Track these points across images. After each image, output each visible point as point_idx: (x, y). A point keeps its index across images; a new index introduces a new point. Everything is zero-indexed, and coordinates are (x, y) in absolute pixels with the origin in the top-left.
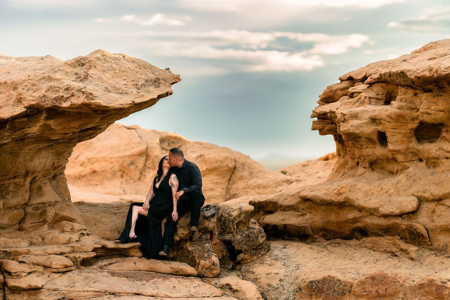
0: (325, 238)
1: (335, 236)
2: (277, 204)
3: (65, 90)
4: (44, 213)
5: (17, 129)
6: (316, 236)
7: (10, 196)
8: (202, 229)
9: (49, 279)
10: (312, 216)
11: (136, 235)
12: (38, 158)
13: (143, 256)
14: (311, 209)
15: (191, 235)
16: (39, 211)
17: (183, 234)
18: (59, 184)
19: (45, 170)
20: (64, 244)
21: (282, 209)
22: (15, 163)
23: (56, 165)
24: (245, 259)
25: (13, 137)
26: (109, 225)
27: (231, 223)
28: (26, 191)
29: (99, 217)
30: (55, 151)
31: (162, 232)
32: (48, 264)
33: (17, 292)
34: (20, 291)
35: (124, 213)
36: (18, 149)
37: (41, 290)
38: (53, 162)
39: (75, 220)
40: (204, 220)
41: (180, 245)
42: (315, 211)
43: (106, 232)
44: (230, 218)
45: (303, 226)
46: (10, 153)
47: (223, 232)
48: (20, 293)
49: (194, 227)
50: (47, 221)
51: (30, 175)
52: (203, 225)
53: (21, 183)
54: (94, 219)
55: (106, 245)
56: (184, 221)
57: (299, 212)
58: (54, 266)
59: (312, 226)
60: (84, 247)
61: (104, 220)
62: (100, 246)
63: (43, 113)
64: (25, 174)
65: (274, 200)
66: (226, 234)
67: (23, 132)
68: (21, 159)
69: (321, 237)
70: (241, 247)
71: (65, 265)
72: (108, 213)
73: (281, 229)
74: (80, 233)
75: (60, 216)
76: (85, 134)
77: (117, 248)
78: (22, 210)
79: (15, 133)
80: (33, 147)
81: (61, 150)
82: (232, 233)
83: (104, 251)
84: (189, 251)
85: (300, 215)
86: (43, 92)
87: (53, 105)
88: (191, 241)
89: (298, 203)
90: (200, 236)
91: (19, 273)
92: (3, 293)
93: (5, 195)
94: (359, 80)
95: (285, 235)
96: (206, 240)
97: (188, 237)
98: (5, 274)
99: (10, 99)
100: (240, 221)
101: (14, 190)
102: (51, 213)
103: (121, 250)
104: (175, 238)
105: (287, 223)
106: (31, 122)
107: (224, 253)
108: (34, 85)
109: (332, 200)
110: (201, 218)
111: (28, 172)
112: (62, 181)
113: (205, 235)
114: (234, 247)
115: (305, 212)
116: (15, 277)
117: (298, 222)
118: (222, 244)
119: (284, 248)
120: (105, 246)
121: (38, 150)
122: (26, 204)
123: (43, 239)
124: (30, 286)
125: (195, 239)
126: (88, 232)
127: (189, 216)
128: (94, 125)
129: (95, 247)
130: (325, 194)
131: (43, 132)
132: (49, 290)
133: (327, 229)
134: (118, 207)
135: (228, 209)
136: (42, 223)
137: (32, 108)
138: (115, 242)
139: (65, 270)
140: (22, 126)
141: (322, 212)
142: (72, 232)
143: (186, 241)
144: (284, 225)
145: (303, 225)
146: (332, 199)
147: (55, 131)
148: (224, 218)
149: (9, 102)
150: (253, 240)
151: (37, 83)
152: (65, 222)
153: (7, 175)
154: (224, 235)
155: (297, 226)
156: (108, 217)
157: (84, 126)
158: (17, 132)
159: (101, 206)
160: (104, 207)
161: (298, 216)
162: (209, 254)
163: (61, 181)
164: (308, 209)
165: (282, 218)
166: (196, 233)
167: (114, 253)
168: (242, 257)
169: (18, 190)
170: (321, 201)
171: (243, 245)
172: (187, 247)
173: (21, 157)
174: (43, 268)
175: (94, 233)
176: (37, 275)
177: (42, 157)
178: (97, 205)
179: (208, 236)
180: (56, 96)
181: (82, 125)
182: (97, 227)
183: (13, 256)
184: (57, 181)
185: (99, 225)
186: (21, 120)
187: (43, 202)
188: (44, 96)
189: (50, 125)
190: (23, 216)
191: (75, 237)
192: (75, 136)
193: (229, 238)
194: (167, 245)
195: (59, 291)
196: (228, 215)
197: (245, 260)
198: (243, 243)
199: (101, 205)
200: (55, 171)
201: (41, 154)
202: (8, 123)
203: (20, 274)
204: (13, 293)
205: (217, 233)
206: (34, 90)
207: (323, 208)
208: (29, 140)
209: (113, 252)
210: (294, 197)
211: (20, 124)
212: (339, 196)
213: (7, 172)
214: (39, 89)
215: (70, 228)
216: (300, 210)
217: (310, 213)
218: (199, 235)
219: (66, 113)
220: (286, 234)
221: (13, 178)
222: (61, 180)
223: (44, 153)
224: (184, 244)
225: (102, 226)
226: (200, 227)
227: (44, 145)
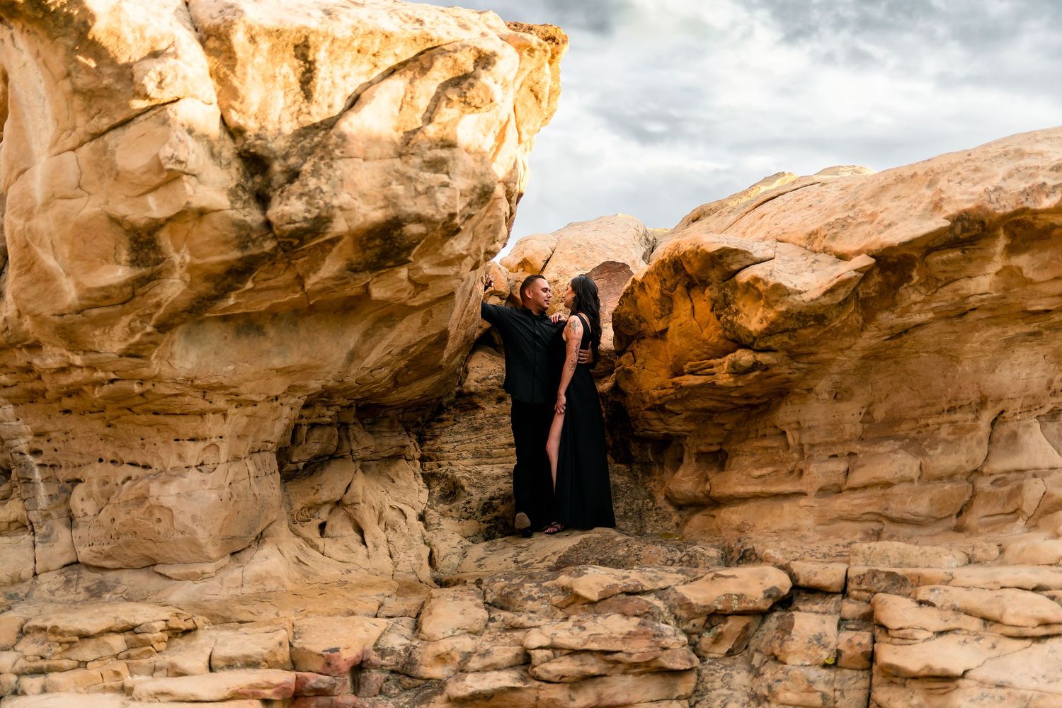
3: (1052, 170)
4: (1017, 492)
5: (940, 284)
7: (939, 450)
9: (994, 653)
12: (1008, 365)
16: (1006, 489)
19: (1029, 396)
20: (1051, 565)
22: (954, 377)
25: (934, 305)
28: (980, 443)
32: (995, 612)
33: (898, 680)
34: (906, 679)
36: (955, 341)
37: (960, 682)
38: (1048, 376)
46: (939, 352)
48: (904, 686)
50: (1024, 512)
51: (990, 405)
53: (968, 423)
58: (1009, 619)
63: (997, 237)
64: (977, 404)
67: (957, 290)
68: (966, 367)
71: (1044, 619)
75: (1054, 499)
78: (966, 484)
79: (937, 294)
80: (990, 336)
86: (997, 181)
87: (1019, 207)
91: (908, 631)
92: (868, 681)
93: (927, 450)
98: (878, 631)
99: (916, 205)
101: (951, 438)
102: (1033, 491)
106: (970, 260)
108: (977, 170)
111: (986, 398)
116: (896, 641)
121: (1004, 344)
122: (977, 472)
123: (1002, 551)
124: (929, 667)
131: (1007, 290)
132: (982, 683)
136: (1012, 517)
137: (965, 219)
139: (1042, 631)
140: (951, 274)
147: (1037, 287)
149: (912, 212)
151: (985, 165)
153: (934, 405)
158: (941, 290)
169: (960, 438)
173: (966, 362)
174: (982, 621)
176: (962, 638)
177: (1018, 362)
180: (1027, 186)
183: (912, 586)
186: (945, 257)
187: (1018, 467)
188: (998, 189)
189: (1020, 269)
190: (967, 499)
195: (1012, 690)
200: (1054, 400)
201: (1015, 356)
202: (915, 266)
203: (911, 635)
204: (892, 682)
206: (977, 179)
208: (977, 314)
211: (943, 268)
213: (935, 398)
214: (989, 177)
219: (1056, 232)
221: (949, 411)
223: (1023, 355)
227: (1018, 330)
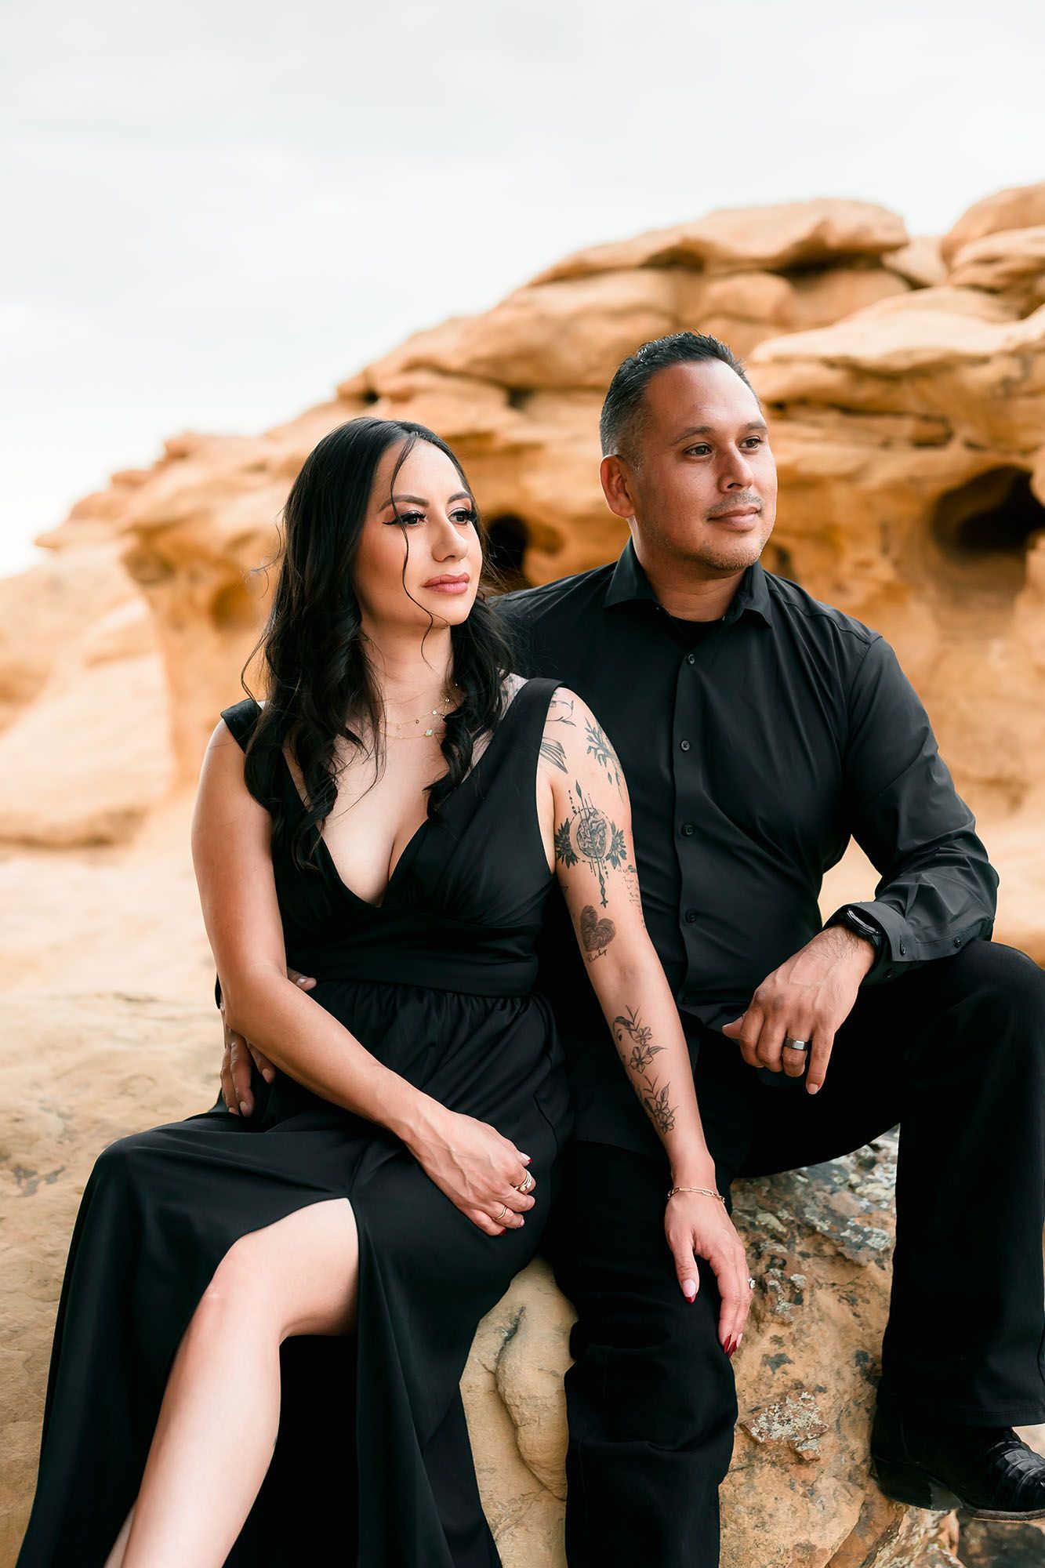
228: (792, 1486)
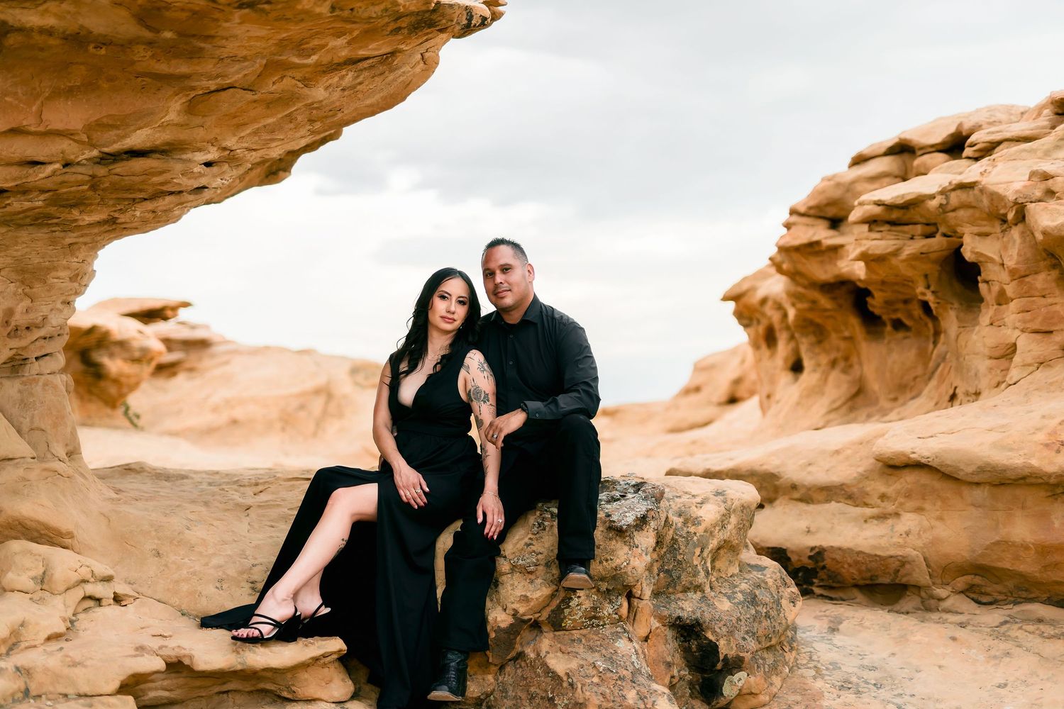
0: (973, 599)
1: (1024, 594)
2: (781, 478)
6: (941, 592)
8: (602, 579)
10: (926, 523)
11: (326, 603)
13: (355, 696)
14: (924, 499)
15: (559, 607)
17: (525, 599)
18: (31, 394)
21: (796, 495)
23: (19, 319)
24: (751, 693)
26: (214, 554)
27: (698, 551)
29: (176, 522)
30: (9, 260)
31: (435, 588)
35: (278, 505)
39: (70, 535)
40: (611, 539)
41: (511, 645)
42: (939, 503)
43: (199, 588)
44: (692, 529)
45: (891, 557)
47: (668, 586)
49: (580, 572)
52: (607, 560)
54: (156, 530)
55: (191, 657)
56: (528, 545)
57: (866, 505)
59: (927, 555)
60: (78, 671)
61: (197, 533)
62: (159, 664)
65: (765, 467)
66: (680, 595)
69: (962, 592)
70: (739, 647)
72: (218, 504)
73: (799, 560)
74: (79, 593)
76: (118, 170)
77: (239, 667)
81: (36, 260)
82: (698, 588)
83: (181, 681)
84: (556, 677)
85: (873, 517)
88: (555, 630)
89: (865, 477)
90: (594, 609)
94: (932, 146)
95: (815, 580)
96: (614, 623)
97: (545, 615)
100: (725, 541)
103: (260, 674)
104: (490, 618)
105: (825, 544)
107: (675, 672)
109: (1032, 467)
110: (599, 534)
112: (45, 384)
113: (611, 602)
114: (714, 648)
115: (890, 508)
117: (872, 542)
118: (670, 634)
119: (833, 630)
120: (186, 662)
125: (575, 620)
126: (121, 589)
127: (546, 523)
128: (161, 137)
129: (131, 672)
130: (995, 445)
133: (995, 568)
134: (257, 484)
135: (677, 497)
138: (234, 638)
141: (973, 509)
142: (40, 594)
143: (536, 626)
144: (812, 549)
145: (892, 552)
146: (1035, 462)
148: (671, 532)
150: (767, 616)
152: (16, 545)
154: (673, 597)
155: (869, 555)
156: (215, 523)
157: (113, 133)
159: (200, 480)
160: (210, 484)
161: (866, 521)
162: (644, 690)
163: (40, 384)
164: (908, 495)
165: (803, 524)
166: (579, 597)
167: (225, 688)
168: (740, 684)
170: (981, 470)
171: (744, 639)
172: (543, 654)
175: (149, 593)
178: (183, 477)
179: (621, 605)
181: (101, 125)
182: (166, 565)
184: (24, 383)
185: (172, 558)
191: (51, 616)
192: (72, 178)
193: (693, 612)
194: (461, 652)
196: (681, 520)
197: (748, 697)
198: (744, 628)
199: (199, 476)
205: (648, 592)
207: (979, 494)
209: (224, 683)
210: (841, 457)
212: (1058, 451)
215: (33, 573)
216: (874, 500)
217: (919, 510)
218: (587, 605)
220: (816, 578)
222: (43, 378)
224: (528, 643)
225: (186, 560)
226: (596, 567)
228: (526, 580)
